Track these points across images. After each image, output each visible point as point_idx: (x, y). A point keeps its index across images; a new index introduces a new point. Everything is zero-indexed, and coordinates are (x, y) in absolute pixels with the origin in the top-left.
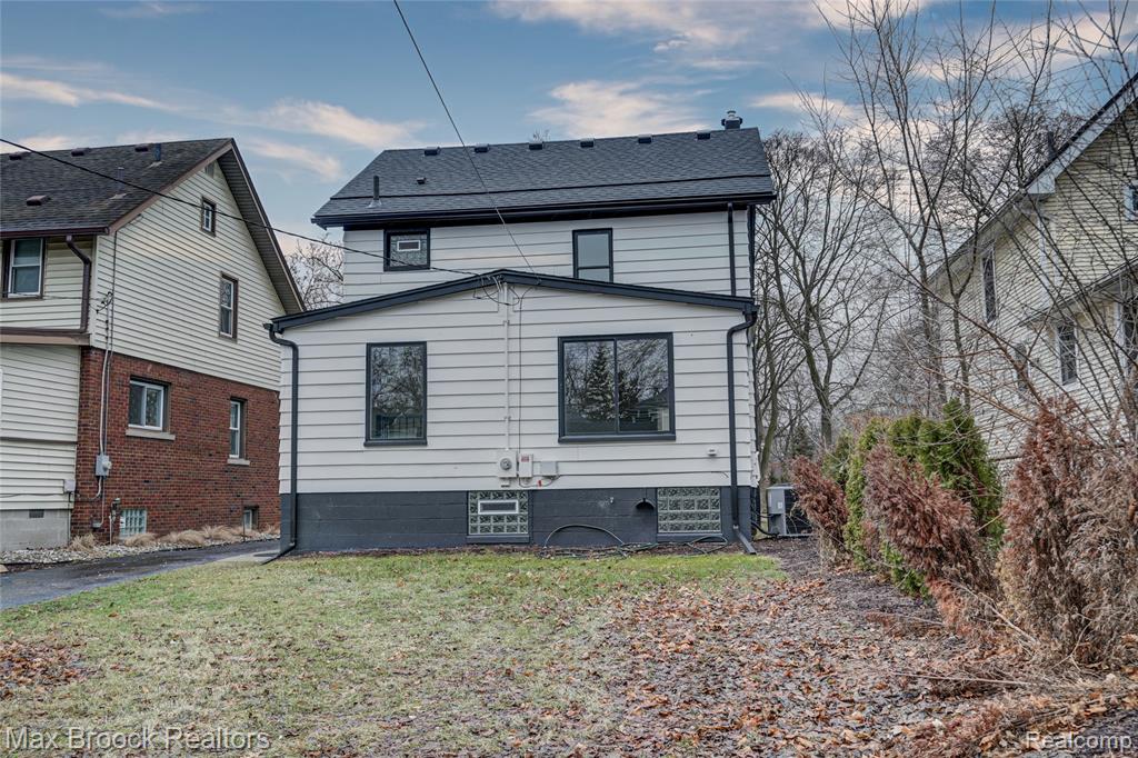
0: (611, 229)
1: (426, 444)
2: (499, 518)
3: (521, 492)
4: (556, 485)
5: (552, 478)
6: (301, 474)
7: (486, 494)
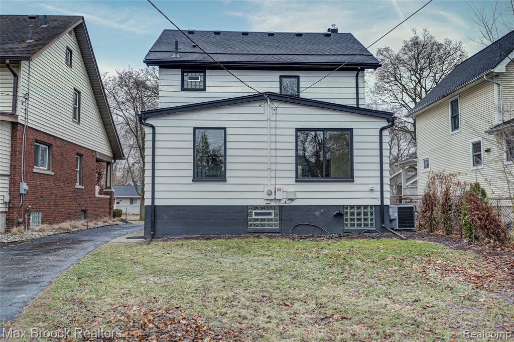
0: (299, 76)
1: (226, 181)
2: (263, 220)
3: (275, 206)
4: (294, 203)
5: (292, 200)
6: (157, 195)
7: (256, 207)
